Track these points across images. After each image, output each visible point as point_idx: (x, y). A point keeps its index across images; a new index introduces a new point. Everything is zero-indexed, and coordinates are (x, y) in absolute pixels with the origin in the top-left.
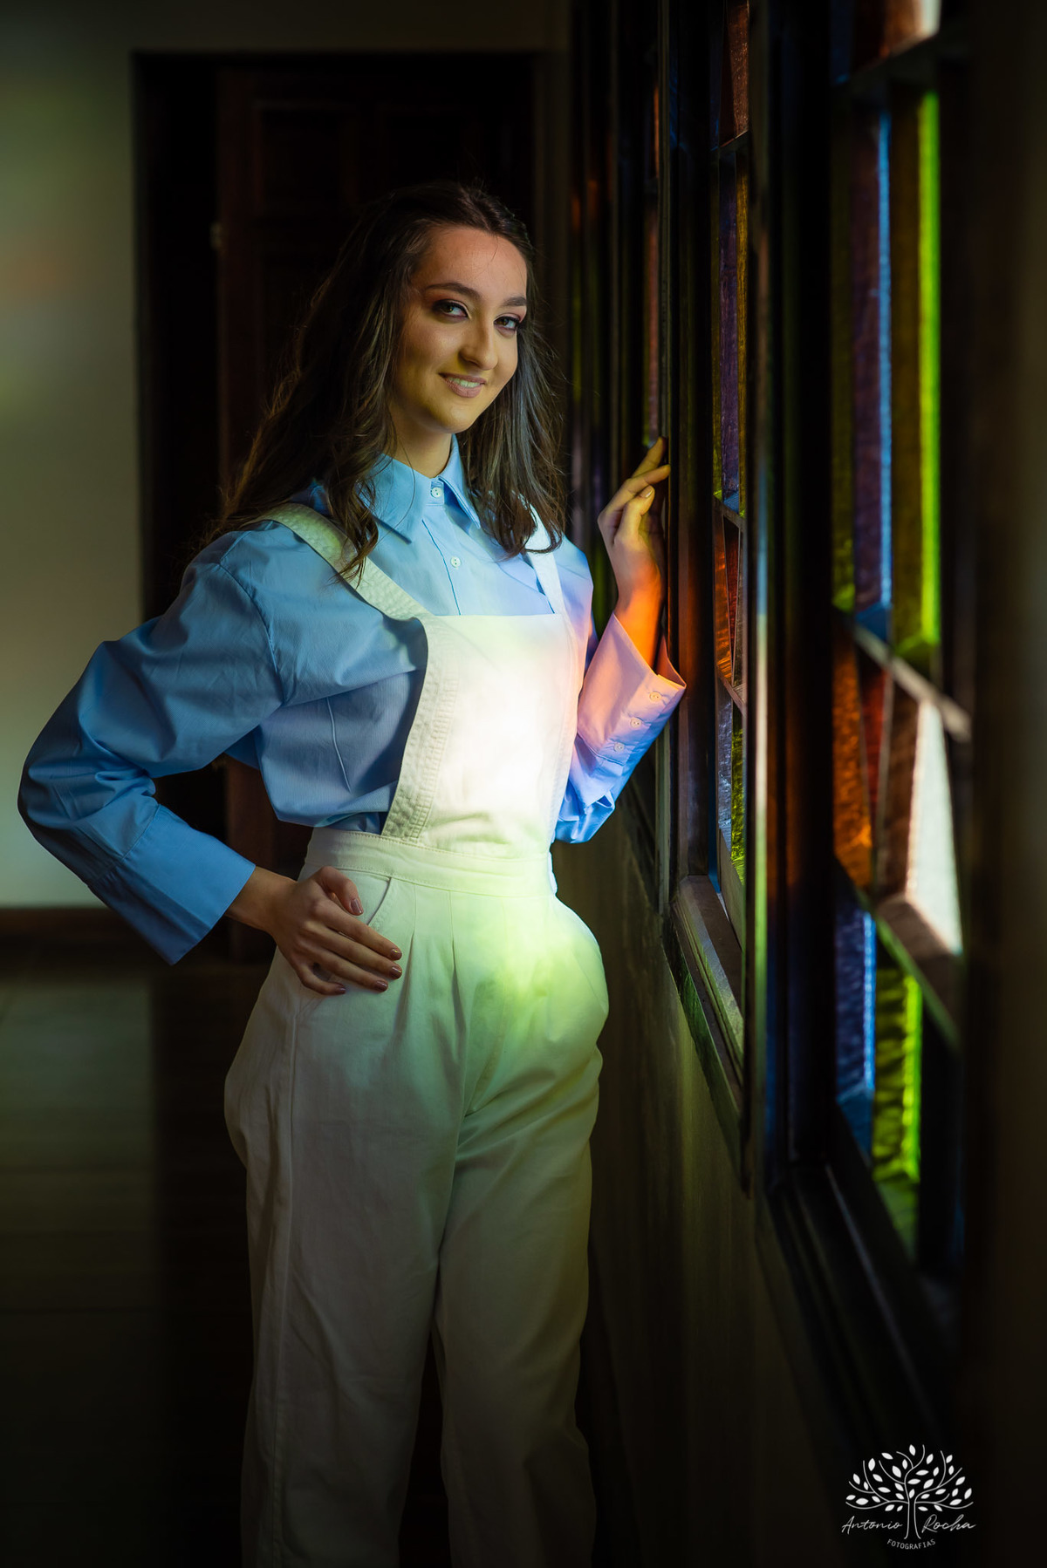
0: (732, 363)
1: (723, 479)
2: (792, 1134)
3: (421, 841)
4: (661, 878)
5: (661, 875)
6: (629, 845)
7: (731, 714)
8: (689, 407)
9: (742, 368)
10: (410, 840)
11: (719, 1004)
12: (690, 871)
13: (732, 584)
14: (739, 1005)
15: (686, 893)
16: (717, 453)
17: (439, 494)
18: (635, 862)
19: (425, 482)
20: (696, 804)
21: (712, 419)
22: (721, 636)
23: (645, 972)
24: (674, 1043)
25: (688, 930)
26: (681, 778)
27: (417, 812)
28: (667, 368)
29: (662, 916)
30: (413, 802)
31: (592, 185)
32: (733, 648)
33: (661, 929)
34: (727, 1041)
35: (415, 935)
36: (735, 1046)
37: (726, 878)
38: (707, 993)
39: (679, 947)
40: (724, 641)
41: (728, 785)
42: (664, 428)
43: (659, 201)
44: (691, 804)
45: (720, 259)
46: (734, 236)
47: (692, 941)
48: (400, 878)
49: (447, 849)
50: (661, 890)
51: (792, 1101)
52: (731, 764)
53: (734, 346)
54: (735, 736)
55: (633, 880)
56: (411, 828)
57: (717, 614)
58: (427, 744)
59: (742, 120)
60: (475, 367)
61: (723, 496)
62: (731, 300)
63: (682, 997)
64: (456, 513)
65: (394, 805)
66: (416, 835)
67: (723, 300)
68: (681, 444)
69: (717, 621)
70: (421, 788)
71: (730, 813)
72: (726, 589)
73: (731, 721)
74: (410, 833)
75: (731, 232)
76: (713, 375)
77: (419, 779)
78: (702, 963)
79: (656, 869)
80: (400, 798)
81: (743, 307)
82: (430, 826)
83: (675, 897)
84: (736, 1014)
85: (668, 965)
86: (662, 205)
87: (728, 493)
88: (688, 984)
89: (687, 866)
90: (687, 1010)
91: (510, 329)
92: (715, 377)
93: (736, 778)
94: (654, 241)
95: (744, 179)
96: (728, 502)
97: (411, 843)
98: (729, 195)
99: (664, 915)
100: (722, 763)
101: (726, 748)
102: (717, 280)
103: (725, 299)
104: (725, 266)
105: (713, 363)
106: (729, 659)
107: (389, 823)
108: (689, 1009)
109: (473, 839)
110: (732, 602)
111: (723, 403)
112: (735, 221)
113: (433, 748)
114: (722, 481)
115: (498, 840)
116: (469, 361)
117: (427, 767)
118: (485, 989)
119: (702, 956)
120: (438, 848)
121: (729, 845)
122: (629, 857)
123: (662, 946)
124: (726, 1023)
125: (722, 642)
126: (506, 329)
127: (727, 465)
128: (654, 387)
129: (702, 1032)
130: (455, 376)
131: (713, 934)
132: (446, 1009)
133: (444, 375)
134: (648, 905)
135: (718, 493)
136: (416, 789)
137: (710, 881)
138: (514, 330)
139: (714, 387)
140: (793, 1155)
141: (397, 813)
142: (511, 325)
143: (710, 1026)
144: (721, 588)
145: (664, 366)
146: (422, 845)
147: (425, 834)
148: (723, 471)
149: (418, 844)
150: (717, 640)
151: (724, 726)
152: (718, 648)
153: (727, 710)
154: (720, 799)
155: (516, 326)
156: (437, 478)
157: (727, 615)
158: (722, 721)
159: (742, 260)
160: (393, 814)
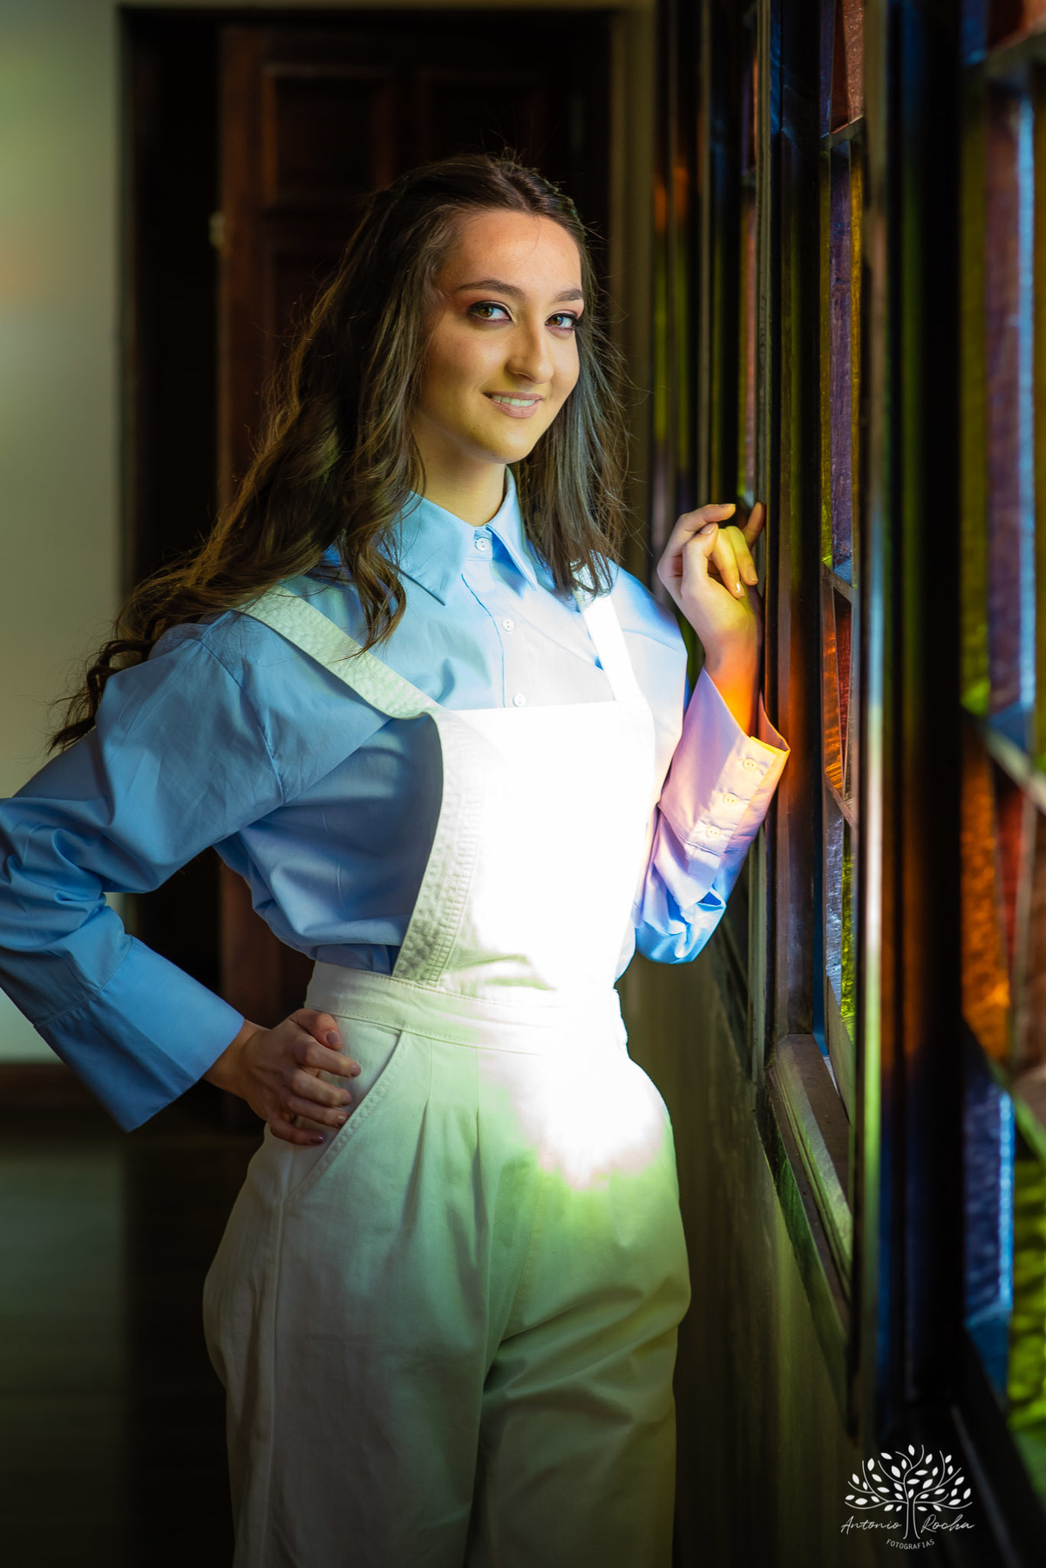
0: (845, 399)
1: (833, 541)
2: (910, 1366)
3: (441, 985)
4: (755, 1037)
5: (755, 1032)
6: (717, 993)
7: (842, 833)
8: (792, 452)
9: (855, 406)
10: (428, 984)
11: (824, 1198)
12: (790, 1028)
13: (844, 672)
14: (847, 1200)
15: (786, 1057)
16: (827, 510)
17: (486, 548)
18: (724, 1015)
19: (467, 530)
20: (798, 945)
21: (820, 469)
22: (830, 736)
23: (735, 1154)
24: (769, 1244)
25: (787, 1103)
26: (780, 912)
27: (435, 952)
28: (765, 405)
29: (756, 1084)
30: (430, 939)
31: (679, 174)
32: (844, 751)
33: (754, 1100)
34: (833, 1245)
35: (430, 1103)
36: (842, 1252)
37: (834, 1040)
38: (809, 1183)
39: (775, 1126)
40: (834, 742)
41: (838, 921)
42: (761, 477)
43: (757, 197)
44: (792, 944)
45: (831, 271)
46: (848, 242)
47: (791, 1117)
48: (414, 1031)
49: (474, 996)
50: (754, 1051)
51: (910, 1325)
52: (841, 896)
53: (847, 378)
54: (846, 861)
55: (722, 1037)
56: (428, 970)
57: (825, 708)
58: (450, 872)
59: (855, 101)
60: (526, 382)
61: (834, 564)
62: (844, 322)
63: (778, 1188)
64: (507, 570)
65: (407, 942)
66: (434, 977)
67: (834, 321)
68: (782, 498)
69: (826, 717)
70: (440, 924)
71: (840, 956)
72: (836, 678)
73: (842, 842)
74: (427, 976)
75: (845, 237)
76: (822, 413)
77: (438, 914)
78: (804, 1148)
79: (749, 1026)
80: (415, 935)
81: (856, 331)
82: (451, 968)
83: (771, 1061)
84: (844, 1211)
85: (762, 1146)
86: (760, 202)
87: (839, 560)
88: (785, 1172)
89: (787, 1023)
90: (784, 1205)
91: (566, 329)
92: (824, 415)
93: (847, 914)
94: (752, 244)
95: (859, 174)
96: (839, 570)
97: (428, 987)
98: (840, 194)
99: (758, 1083)
100: (831, 894)
101: (836, 875)
102: (827, 296)
103: (837, 319)
104: (838, 279)
105: (822, 398)
106: (840, 764)
107: (401, 962)
108: (787, 1204)
109: (504, 982)
110: (843, 694)
111: (833, 447)
112: (849, 224)
113: (458, 876)
114: (833, 545)
115: (538, 984)
116: (518, 373)
117: (451, 901)
118: (515, 1170)
119: (804, 1136)
120: (462, 993)
121: (838, 997)
122: (717, 1008)
123: (756, 1123)
124: (832, 1222)
125: (831, 744)
126: (561, 329)
127: (838, 525)
128: (752, 424)
129: (802, 1233)
130: (503, 395)
131: (817, 1109)
132: (463, 1197)
133: (489, 395)
134: (739, 1069)
135: (827, 559)
136: (435, 925)
137: (815, 1042)
138: (571, 329)
139: (823, 428)
140: (911, 1393)
141: (411, 950)
142: (567, 323)
143: (812, 1226)
144: (829, 675)
145: (762, 401)
146: (443, 990)
147: (446, 976)
148: (833, 532)
149: (438, 989)
150: (825, 741)
151: (833, 848)
152: (826, 751)
153: (837, 828)
154: (828, 939)
155: (573, 324)
156: (484, 527)
157: (838, 710)
158: (832, 843)
159: (856, 272)
160: (405, 951)
